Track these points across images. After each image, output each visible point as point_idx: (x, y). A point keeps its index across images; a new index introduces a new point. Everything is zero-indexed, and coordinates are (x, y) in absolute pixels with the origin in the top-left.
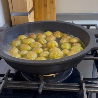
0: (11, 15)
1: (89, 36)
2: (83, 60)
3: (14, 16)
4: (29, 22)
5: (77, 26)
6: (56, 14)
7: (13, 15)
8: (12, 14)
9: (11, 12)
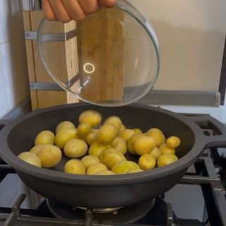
0: (31, 88)
1: (194, 135)
2: (178, 185)
3: (37, 91)
4: (68, 103)
5: (173, 116)
6: (125, 88)
7: (35, 88)
8: (33, 86)
9: (30, 81)
